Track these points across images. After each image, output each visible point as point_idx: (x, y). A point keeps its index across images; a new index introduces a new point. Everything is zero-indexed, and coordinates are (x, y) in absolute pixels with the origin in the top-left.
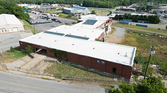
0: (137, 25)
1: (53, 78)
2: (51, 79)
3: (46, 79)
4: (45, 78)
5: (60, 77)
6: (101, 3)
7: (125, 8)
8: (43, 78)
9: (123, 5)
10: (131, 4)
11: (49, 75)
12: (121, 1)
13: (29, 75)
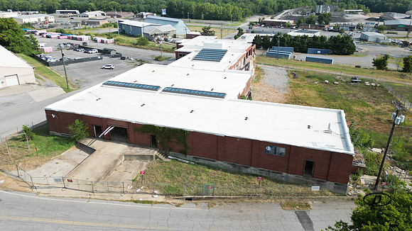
0: (308, 59)
1: (161, 199)
2: (156, 203)
3: (143, 202)
4: (141, 200)
5: (179, 195)
6: (212, 7)
7: (268, 19)
8: (136, 202)
9: (263, 11)
10: (280, 10)
11: (148, 191)
12: (258, 4)
13: (97, 196)
